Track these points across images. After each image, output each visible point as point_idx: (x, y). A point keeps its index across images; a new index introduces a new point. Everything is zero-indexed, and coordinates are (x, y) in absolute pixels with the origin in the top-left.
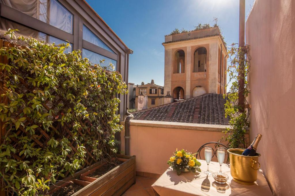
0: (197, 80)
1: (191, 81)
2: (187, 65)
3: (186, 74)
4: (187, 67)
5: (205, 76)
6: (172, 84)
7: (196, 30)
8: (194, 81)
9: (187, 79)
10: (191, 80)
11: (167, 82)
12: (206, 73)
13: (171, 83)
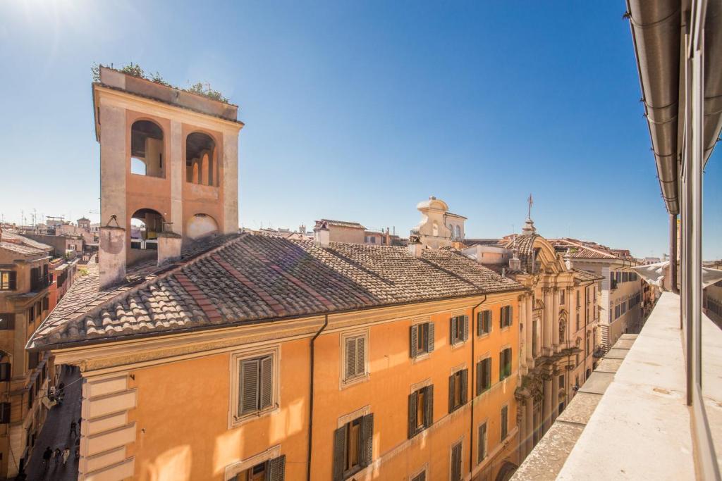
0: (198, 200)
1: (185, 201)
2: (172, 163)
3: (170, 182)
4: (173, 168)
5: (217, 195)
6: (127, 199)
7: (192, 92)
8: (192, 201)
9: (172, 195)
10: (183, 198)
11: (113, 191)
12: (217, 189)
13: (125, 195)
